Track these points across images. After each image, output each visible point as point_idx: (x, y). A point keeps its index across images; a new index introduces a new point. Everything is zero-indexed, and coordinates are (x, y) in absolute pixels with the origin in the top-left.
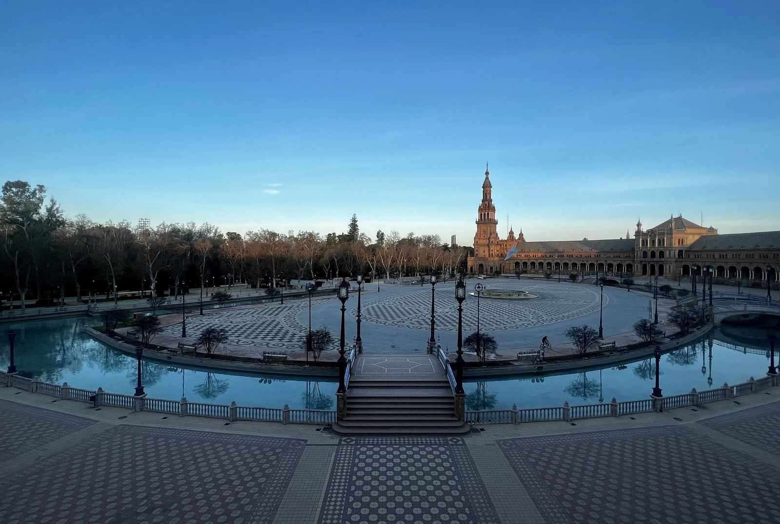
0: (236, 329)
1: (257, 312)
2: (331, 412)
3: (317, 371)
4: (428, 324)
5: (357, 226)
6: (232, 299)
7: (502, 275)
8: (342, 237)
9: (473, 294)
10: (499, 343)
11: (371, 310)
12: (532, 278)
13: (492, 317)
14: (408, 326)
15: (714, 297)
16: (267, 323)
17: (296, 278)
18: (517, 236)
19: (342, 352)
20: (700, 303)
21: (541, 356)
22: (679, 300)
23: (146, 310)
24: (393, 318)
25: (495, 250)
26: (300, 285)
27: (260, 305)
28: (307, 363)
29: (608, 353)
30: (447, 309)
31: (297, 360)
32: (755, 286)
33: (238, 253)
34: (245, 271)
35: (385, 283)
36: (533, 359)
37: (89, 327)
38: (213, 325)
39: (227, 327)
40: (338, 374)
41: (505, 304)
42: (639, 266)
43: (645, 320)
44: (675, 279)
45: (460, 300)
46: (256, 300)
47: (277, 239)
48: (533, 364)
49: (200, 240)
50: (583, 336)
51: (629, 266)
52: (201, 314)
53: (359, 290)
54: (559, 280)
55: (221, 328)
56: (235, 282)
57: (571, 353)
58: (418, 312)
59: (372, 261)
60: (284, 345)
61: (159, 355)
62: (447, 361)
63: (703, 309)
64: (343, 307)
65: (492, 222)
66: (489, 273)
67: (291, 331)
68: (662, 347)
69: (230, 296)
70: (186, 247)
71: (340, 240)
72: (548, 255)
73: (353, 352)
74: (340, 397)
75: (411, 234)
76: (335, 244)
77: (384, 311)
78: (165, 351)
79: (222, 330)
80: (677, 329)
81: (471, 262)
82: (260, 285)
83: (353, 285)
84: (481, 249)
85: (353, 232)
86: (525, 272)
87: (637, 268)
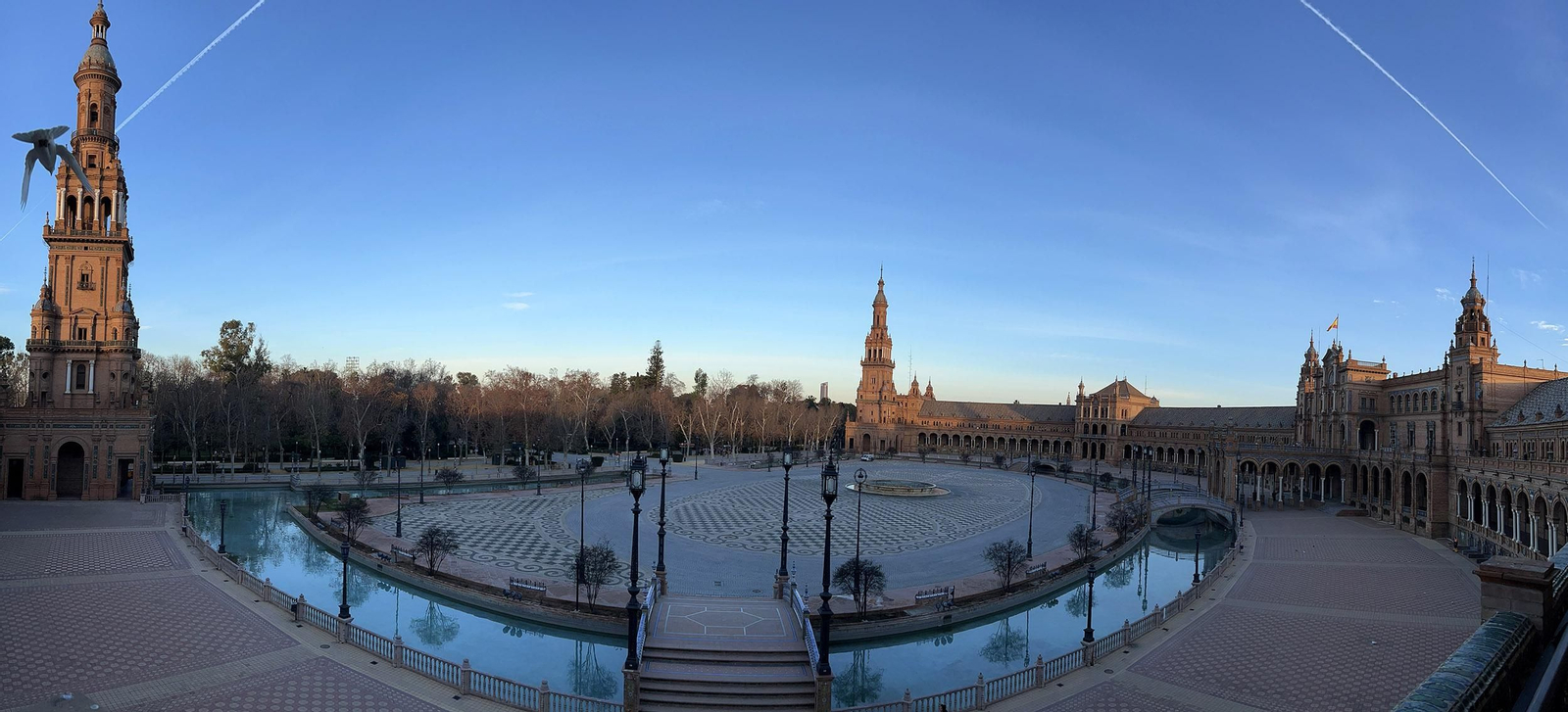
0: (469, 532)
1: (501, 507)
2: (615, 706)
3: (593, 622)
4: (777, 541)
5: (661, 360)
6: (465, 481)
7: (899, 454)
8: (637, 380)
9: (852, 487)
10: (890, 576)
11: (682, 513)
12: (942, 461)
13: (880, 529)
14: (744, 546)
15: (1152, 488)
16: (515, 527)
17: (561, 450)
18: (923, 391)
19: (634, 592)
20: (1139, 496)
21: (950, 597)
22: (1121, 492)
23: (352, 488)
24: (719, 530)
25: (889, 411)
26: (567, 462)
27: (506, 495)
28: (578, 605)
29: (1036, 583)
30: (808, 514)
31: (561, 598)
32: (1189, 472)
33: (474, 406)
34: (483, 435)
35: (706, 463)
36: (936, 603)
37: (291, 506)
38: (438, 523)
39: (457, 527)
40: (626, 632)
41: (902, 507)
42: (1080, 445)
43: (1081, 526)
44: (1117, 464)
45: (829, 498)
46: (499, 485)
47: (532, 383)
48: (939, 612)
49: (421, 385)
50: (1007, 557)
51: (1068, 444)
52: (422, 502)
53: (664, 475)
54: (981, 465)
55: (449, 528)
56: (469, 453)
57: (990, 587)
58: (761, 519)
59: (686, 422)
60: (541, 569)
61: (368, 560)
62: (806, 612)
63: (1141, 506)
64: (637, 505)
65: (886, 363)
66: (878, 450)
67: (553, 544)
68: (1097, 565)
69: (461, 476)
70: (402, 396)
71: (633, 385)
72: (967, 425)
73: (650, 590)
74: (629, 677)
75: (754, 378)
76: (625, 392)
77: (705, 516)
78: (375, 555)
79: (450, 533)
80: (1115, 536)
81: (851, 430)
82: (506, 459)
83: (653, 465)
84: (869, 408)
85: (655, 372)
86: (933, 450)
87: (1077, 447)
